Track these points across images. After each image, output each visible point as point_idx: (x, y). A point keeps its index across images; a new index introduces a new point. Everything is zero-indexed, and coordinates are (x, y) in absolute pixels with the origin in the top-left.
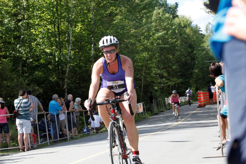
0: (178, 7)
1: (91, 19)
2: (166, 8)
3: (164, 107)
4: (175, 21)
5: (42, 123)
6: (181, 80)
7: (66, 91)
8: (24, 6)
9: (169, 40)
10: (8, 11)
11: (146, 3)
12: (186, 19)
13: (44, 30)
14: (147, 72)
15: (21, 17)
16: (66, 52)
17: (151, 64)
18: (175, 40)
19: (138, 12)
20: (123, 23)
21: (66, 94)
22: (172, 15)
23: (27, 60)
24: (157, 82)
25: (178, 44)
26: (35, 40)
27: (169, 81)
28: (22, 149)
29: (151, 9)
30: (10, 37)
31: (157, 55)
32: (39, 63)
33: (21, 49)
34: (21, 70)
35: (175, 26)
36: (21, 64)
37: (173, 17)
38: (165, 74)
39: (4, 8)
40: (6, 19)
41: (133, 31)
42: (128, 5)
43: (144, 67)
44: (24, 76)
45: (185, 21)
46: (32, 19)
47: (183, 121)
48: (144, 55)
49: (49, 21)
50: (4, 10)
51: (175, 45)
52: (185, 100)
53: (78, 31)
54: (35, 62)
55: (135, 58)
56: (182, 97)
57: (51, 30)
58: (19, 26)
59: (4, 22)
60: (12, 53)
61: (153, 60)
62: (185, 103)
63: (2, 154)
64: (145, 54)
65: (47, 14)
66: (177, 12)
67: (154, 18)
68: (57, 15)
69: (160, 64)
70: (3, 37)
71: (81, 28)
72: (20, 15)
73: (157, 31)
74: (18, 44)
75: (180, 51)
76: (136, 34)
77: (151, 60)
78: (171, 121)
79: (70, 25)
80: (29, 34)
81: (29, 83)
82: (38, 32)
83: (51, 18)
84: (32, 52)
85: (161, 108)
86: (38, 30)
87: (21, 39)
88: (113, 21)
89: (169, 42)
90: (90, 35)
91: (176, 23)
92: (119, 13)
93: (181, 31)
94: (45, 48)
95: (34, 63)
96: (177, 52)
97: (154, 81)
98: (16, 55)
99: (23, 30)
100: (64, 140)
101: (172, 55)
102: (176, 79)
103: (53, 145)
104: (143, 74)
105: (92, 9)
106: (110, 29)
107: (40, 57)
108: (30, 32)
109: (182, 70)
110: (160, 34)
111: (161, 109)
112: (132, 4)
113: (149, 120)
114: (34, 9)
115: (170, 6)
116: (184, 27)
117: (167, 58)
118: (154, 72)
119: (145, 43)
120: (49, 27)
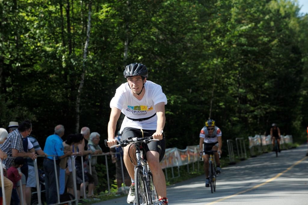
3: (247, 153)
4: (271, 6)
6: (277, 108)
7: (79, 119)
9: (258, 38)
12: (290, 4)
14: (218, 91)
17: (227, 78)
21: (78, 125)
23: (13, 65)
25: (273, 45)
27: (255, 108)
31: (237, 64)
32: (33, 71)
33: (2, 44)
35: (271, 15)
36: (1, 70)
38: (250, 97)
43: (213, 83)
44: (6, 92)
45: (288, 7)
48: (215, 62)
51: (268, 47)
53: (102, 17)
54: (25, 69)
55: (200, 67)
57: (55, 13)
61: (230, 72)
64: (217, 61)
71: (107, 12)
73: (239, 22)
75: (277, 58)
79: (89, 6)
80: (17, 19)
81: (14, 104)
82: (32, 16)
85: (240, 153)
86: (33, 13)
87: (2, 28)
88: (162, 2)
89: (259, 42)
91: (273, 10)
93: (280, 23)
94: (45, 44)
96: (271, 60)
99: (6, 11)
101: (262, 64)
104: (212, 95)
106: (158, 16)
107: (35, 60)
110: (244, 28)
111: (241, 156)
116: (285, 17)
117: (253, 69)
118: (232, 93)
119: (217, 41)
120: (52, 8)
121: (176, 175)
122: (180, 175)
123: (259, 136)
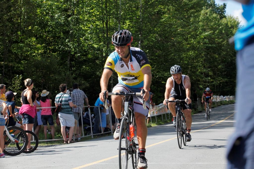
0: (226, 8)
1: (139, 16)
2: (214, 9)
4: (223, 21)
5: (87, 116)
6: (226, 80)
8: (74, 2)
9: (215, 40)
10: (59, 6)
11: (195, 3)
12: (234, 20)
13: (92, 25)
14: (192, 70)
15: (70, 12)
16: (114, 48)
17: (197, 63)
18: (221, 40)
19: (185, 11)
20: (171, 21)
22: (219, 15)
23: (76, 55)
24: (202, 80)
25: (224, 44)
26: (84, 35)
27: (214, 80)
28: (65, 141)
29: (198, 9)
30: (60, 32)
31: (203, 54)
32: (87, 58)
33: (70, 43)
34: (69, 64)
35: (222, 26)
36: (69, 58)
37: (220, 17)
38: (211, 73)
39: (55, 4)
40: (56, 14)
41: (180, 30)
42: (176, 4)
43: (189, 65)
44: (72, 70)
45: (232, 22)
46: (82, 14)
47: (227, 120)
48: (191, 54)
49: (98, 18)
50: (55, 6)
51: (221, 45)
52: (229, 100)
53: (126, 27)
55: (182, 56)
56: (226, 96)
57: (99, 26)
58: (69, 21)
59: (55, 17)
60: (61, 47)
61: (199, 59)
62: (229, 102)
63: (46, 145)
65: (96, 11)
66: (224, 12)
67: (201, 18)
68: (106, 12)
69: (206, 63)
70: (53, 32)
71: (129, 25)
72: (70, 11)
73: (204, 30)
74: (67, 38)
75: (226, 51)
76: (183, 32)
77: (197, 59)
78: (215, 119)
79: (119, 22)
80: (78, 29)
81: (76, 77)
82: (87, 27)
83: (100, 14)
84: (80, 47)
86: (87, 26)
87: (70, 34)
88: (160, 19)
89: (216, 42)
90: (137, 33)
91: (223, 24)
92: (167, 11)
93: (228, 31)
94: (93, 43)
95: (82, 58)
96: (223, 52)
97: (199, 79)
98: (64, 49)
99: (72, 25)
100: (108, 134)
101: (218, 54)
102: (221, 78)
103: (97, 138)
104: (189, 72)
105: (140, 7)
106: (158, 27)
107: (88, 52)
108: (78, 28)
109: (228, 69)
110: (207, 33)
112: (180, 3)
113: (193, 117)
114: (84, 5)
115: (218, 6)
116: (231, 28)
117: (213, 57)
118: (200, 71)
119: (192, 42)
120: (97, 23)
121: (168, 118)
122: (170, 118)
123: (215, 96)
